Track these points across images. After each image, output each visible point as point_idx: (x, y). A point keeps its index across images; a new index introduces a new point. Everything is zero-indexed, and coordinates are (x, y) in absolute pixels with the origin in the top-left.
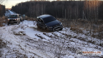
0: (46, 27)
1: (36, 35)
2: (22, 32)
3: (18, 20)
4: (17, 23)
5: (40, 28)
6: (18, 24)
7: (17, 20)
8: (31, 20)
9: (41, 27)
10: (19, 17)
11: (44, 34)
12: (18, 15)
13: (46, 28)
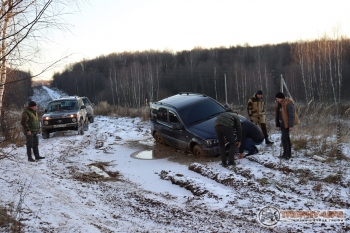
0: (194, 140)
1: (162, 178)
2: (101, 165)
3: (82, 118)
4: (76, 129)
5: (167, 145)
6: (82, 133)
7: (75, 117)
8: (123, 116)
9: (170, 141)
10: (83, 107)
11: (191, 169)
12: (78, 98)
13: (193, 144)
